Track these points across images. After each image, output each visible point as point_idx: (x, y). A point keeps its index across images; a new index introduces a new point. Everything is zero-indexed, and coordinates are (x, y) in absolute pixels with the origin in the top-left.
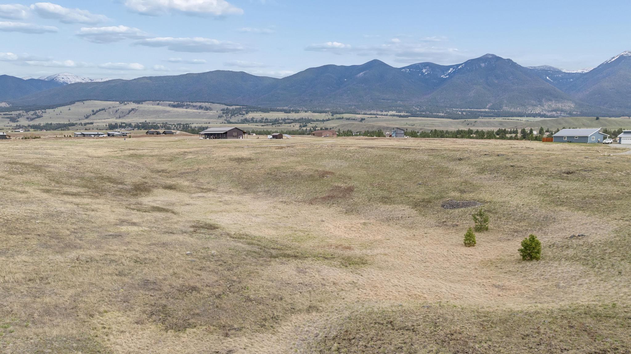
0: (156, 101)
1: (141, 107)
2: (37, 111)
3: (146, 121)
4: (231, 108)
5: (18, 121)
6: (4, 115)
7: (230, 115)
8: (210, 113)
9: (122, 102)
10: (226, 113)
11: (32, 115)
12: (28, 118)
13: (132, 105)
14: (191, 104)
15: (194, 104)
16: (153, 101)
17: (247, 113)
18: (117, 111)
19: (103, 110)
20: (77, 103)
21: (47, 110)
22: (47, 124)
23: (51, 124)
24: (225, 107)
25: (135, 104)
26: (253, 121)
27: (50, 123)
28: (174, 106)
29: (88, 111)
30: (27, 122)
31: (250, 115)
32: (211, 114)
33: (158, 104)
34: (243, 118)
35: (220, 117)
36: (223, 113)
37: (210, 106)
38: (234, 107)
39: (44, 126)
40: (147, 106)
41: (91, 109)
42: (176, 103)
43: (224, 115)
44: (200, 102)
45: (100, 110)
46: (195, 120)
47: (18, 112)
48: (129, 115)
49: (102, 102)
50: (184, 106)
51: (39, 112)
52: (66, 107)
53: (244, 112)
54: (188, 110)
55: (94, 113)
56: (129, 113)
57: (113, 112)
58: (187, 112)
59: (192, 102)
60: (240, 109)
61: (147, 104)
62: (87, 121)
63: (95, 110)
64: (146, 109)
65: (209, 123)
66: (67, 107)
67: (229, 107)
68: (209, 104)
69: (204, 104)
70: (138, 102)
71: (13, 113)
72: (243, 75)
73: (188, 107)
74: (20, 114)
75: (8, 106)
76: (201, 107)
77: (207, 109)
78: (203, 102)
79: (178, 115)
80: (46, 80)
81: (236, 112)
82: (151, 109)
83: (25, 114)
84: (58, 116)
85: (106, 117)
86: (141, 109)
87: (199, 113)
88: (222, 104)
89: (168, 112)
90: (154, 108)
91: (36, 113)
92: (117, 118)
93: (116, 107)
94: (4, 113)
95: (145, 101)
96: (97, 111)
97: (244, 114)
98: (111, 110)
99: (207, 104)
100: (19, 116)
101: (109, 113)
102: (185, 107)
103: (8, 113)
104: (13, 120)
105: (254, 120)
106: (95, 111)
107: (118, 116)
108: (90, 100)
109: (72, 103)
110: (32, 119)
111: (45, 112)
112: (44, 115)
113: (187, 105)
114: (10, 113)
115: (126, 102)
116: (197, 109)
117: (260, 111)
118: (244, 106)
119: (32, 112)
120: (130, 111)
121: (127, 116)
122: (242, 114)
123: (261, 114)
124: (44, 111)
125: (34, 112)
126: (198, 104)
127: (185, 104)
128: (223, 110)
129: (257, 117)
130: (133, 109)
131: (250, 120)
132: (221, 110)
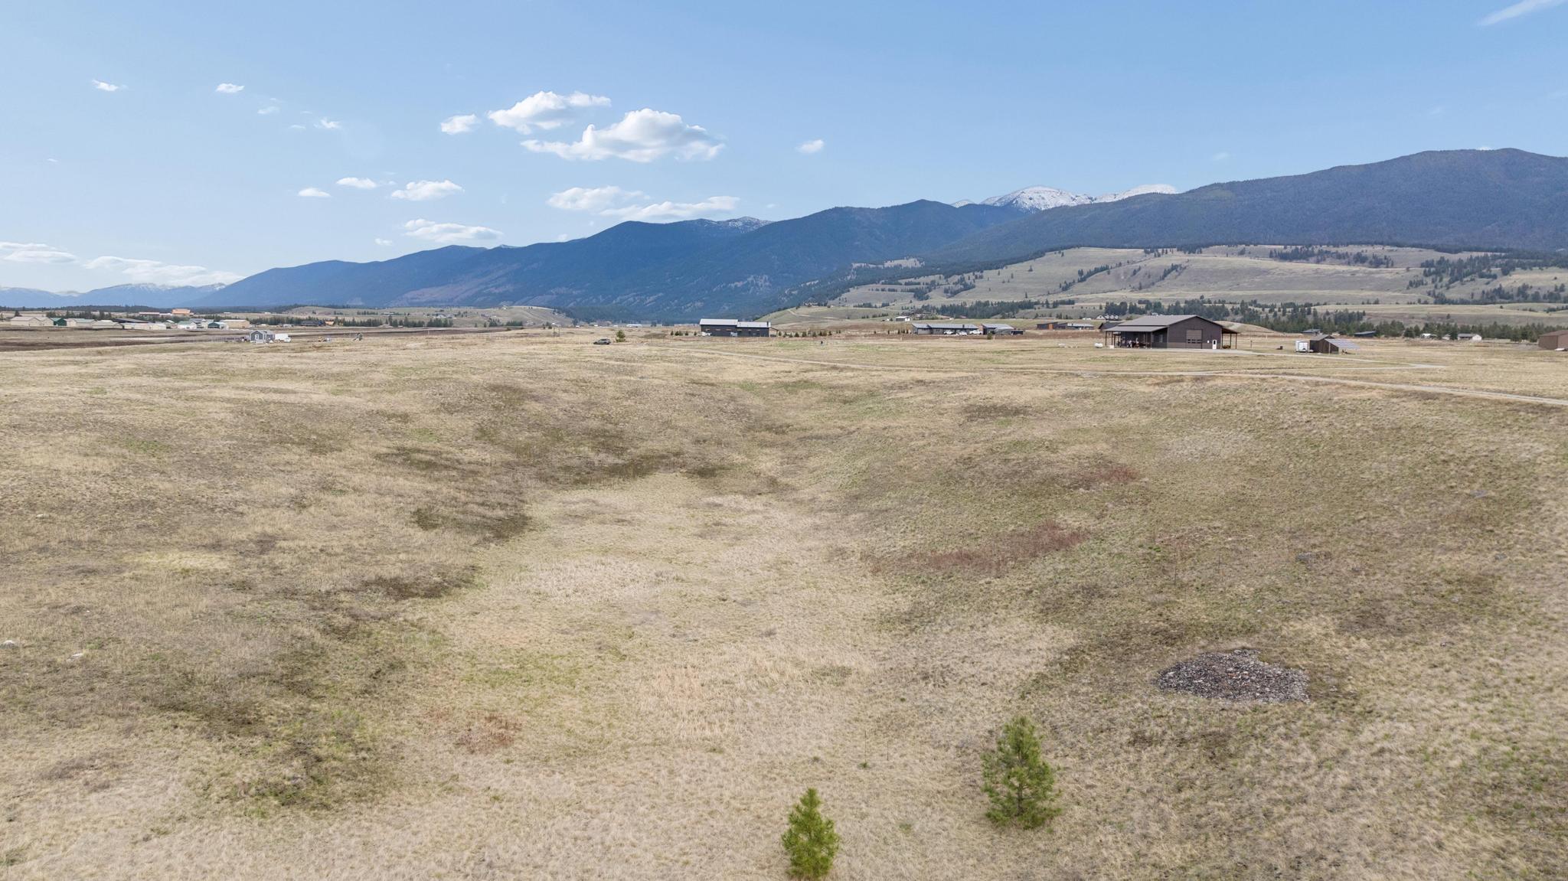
0: (1236, 244)
1: (1196, 261)
2: (966, 276)
3: (1202, 297)
4: (1453, 258)
5: (927, 298)
6: (906, 284)
7: (1446, 280)
8: (1385, 273)
9: (1151, 249)
10: (1437, 273)
11: (955, 284)
12: (946, 291)
13: (1176, 257)
14: (1333, 249)
15: (1342, 250)
16: (1229, 244)
17: (1505, 273)
18: (1135, 272)
19: (1102, 269)
20: (1049, 255)
21: (986, 273)
22: (979, 304)
23: (987, 304)
24: (1435, 256)
25: (1181, 253)
26: (1523, 294)
27: (983, 301)
28: (1284, 257)
29: (1070, 272)
30: (945, 299)
31: (1517, 279)
32: (1388, 276)
33: (1242, 253)
34: (1489, 288)
35: (1414, 284)
36: (1426, 274)
37: (1388, 254)
38: (1465, 256)
39: (971, 309)
40: (1213, 258)
41: (1078, 268)
42: (1290, 249)
43: (1429, 280)
44: (1360, 243)
45: (1097, 271)
46: (1335, 293)
47: (932, 278)
48: (1164, 283)
49: (1108, 250)
50: (1312, 255)
51: (969, 277)
52: (1025, 263)
53: (1495, 270)
54: (1323, 267)
55: (1083, 277)
56: (1165, 275)
57: (1125, 273)
58: (1316, 271)
59: (1336, 245)
60: (1485, 262)
61: (1213, 252)
62: (1064, 297)
63: (1086, 269)
64: (1207, 266)
65: (1377, 302)
66: (1026, 265)
67: (1447, 256)
68: (1387, 248)
69: (1369, 251)
70: (1191, 249)
71: (922, 279)
72: (1512, 160)
73: (1321, 257)
74: (933, 282)
75: (919, 265)
76: (1360, 259)
77: (1377, 262)
78: (1367, 243)
79: (1292, 281)
80: (998, 205)
81: (1469, 269)
82: (1221, 266)
83: (943, 281)
84: (1005, 285)
85: (1108, 288)
86: (1194, 266)
87: (1353, 274)
88: (1427, 247)
89: (1266, 272)
90: (1229, 262)
91: (962, 279)
92: (1133, 290)
93: (1134, 262)
94: (907, 280)
95: (1207, 246)
96: (1090, 274)
97: (1495, 277)
98: (1121, 270)
99: (1378, 248)
100: (932, 286)
101: (1118, 277)
102: (1314, 258)
103: (912, 280)
104: (920, 295)
105: (1530, 292)
106: (1085, 273)
107: (1136, 284)
108: (1079, 246)
109: (1040, 254)
110: (955, 293)
111: (981, 277)
112: (978, 283)
113: (1321, 252)
114: (917, 280)
115: (1160, 251)
116: (1349, 264)
117: (1554, 265)
118: (1501, 251)
119: (957, 278)
120: (1167, 273)
121: (1157, 284)
122: (1489, 276)
123: (1558, 275)
124: (978, 274)
125: (959, 277)
126: (1354, 250)
127: (1316, 251)
128: (1427, 264)
129: (1540, 284)
130: (1174, 268)
131: (1515, 292)
132: (1422, 266)
